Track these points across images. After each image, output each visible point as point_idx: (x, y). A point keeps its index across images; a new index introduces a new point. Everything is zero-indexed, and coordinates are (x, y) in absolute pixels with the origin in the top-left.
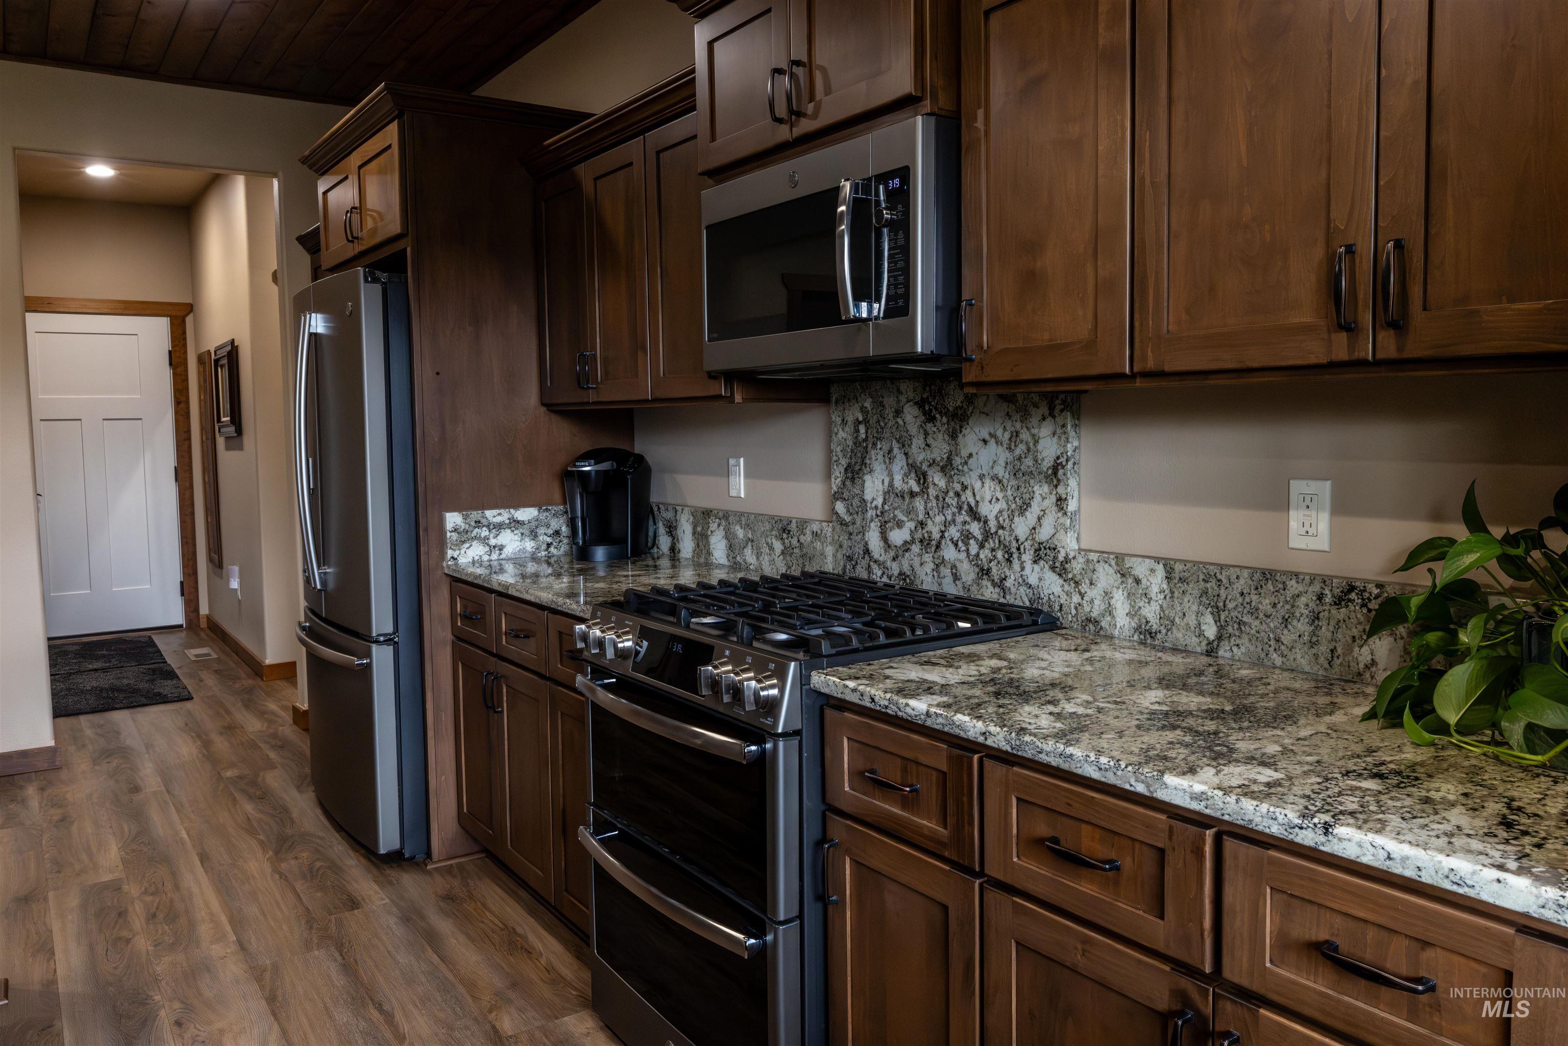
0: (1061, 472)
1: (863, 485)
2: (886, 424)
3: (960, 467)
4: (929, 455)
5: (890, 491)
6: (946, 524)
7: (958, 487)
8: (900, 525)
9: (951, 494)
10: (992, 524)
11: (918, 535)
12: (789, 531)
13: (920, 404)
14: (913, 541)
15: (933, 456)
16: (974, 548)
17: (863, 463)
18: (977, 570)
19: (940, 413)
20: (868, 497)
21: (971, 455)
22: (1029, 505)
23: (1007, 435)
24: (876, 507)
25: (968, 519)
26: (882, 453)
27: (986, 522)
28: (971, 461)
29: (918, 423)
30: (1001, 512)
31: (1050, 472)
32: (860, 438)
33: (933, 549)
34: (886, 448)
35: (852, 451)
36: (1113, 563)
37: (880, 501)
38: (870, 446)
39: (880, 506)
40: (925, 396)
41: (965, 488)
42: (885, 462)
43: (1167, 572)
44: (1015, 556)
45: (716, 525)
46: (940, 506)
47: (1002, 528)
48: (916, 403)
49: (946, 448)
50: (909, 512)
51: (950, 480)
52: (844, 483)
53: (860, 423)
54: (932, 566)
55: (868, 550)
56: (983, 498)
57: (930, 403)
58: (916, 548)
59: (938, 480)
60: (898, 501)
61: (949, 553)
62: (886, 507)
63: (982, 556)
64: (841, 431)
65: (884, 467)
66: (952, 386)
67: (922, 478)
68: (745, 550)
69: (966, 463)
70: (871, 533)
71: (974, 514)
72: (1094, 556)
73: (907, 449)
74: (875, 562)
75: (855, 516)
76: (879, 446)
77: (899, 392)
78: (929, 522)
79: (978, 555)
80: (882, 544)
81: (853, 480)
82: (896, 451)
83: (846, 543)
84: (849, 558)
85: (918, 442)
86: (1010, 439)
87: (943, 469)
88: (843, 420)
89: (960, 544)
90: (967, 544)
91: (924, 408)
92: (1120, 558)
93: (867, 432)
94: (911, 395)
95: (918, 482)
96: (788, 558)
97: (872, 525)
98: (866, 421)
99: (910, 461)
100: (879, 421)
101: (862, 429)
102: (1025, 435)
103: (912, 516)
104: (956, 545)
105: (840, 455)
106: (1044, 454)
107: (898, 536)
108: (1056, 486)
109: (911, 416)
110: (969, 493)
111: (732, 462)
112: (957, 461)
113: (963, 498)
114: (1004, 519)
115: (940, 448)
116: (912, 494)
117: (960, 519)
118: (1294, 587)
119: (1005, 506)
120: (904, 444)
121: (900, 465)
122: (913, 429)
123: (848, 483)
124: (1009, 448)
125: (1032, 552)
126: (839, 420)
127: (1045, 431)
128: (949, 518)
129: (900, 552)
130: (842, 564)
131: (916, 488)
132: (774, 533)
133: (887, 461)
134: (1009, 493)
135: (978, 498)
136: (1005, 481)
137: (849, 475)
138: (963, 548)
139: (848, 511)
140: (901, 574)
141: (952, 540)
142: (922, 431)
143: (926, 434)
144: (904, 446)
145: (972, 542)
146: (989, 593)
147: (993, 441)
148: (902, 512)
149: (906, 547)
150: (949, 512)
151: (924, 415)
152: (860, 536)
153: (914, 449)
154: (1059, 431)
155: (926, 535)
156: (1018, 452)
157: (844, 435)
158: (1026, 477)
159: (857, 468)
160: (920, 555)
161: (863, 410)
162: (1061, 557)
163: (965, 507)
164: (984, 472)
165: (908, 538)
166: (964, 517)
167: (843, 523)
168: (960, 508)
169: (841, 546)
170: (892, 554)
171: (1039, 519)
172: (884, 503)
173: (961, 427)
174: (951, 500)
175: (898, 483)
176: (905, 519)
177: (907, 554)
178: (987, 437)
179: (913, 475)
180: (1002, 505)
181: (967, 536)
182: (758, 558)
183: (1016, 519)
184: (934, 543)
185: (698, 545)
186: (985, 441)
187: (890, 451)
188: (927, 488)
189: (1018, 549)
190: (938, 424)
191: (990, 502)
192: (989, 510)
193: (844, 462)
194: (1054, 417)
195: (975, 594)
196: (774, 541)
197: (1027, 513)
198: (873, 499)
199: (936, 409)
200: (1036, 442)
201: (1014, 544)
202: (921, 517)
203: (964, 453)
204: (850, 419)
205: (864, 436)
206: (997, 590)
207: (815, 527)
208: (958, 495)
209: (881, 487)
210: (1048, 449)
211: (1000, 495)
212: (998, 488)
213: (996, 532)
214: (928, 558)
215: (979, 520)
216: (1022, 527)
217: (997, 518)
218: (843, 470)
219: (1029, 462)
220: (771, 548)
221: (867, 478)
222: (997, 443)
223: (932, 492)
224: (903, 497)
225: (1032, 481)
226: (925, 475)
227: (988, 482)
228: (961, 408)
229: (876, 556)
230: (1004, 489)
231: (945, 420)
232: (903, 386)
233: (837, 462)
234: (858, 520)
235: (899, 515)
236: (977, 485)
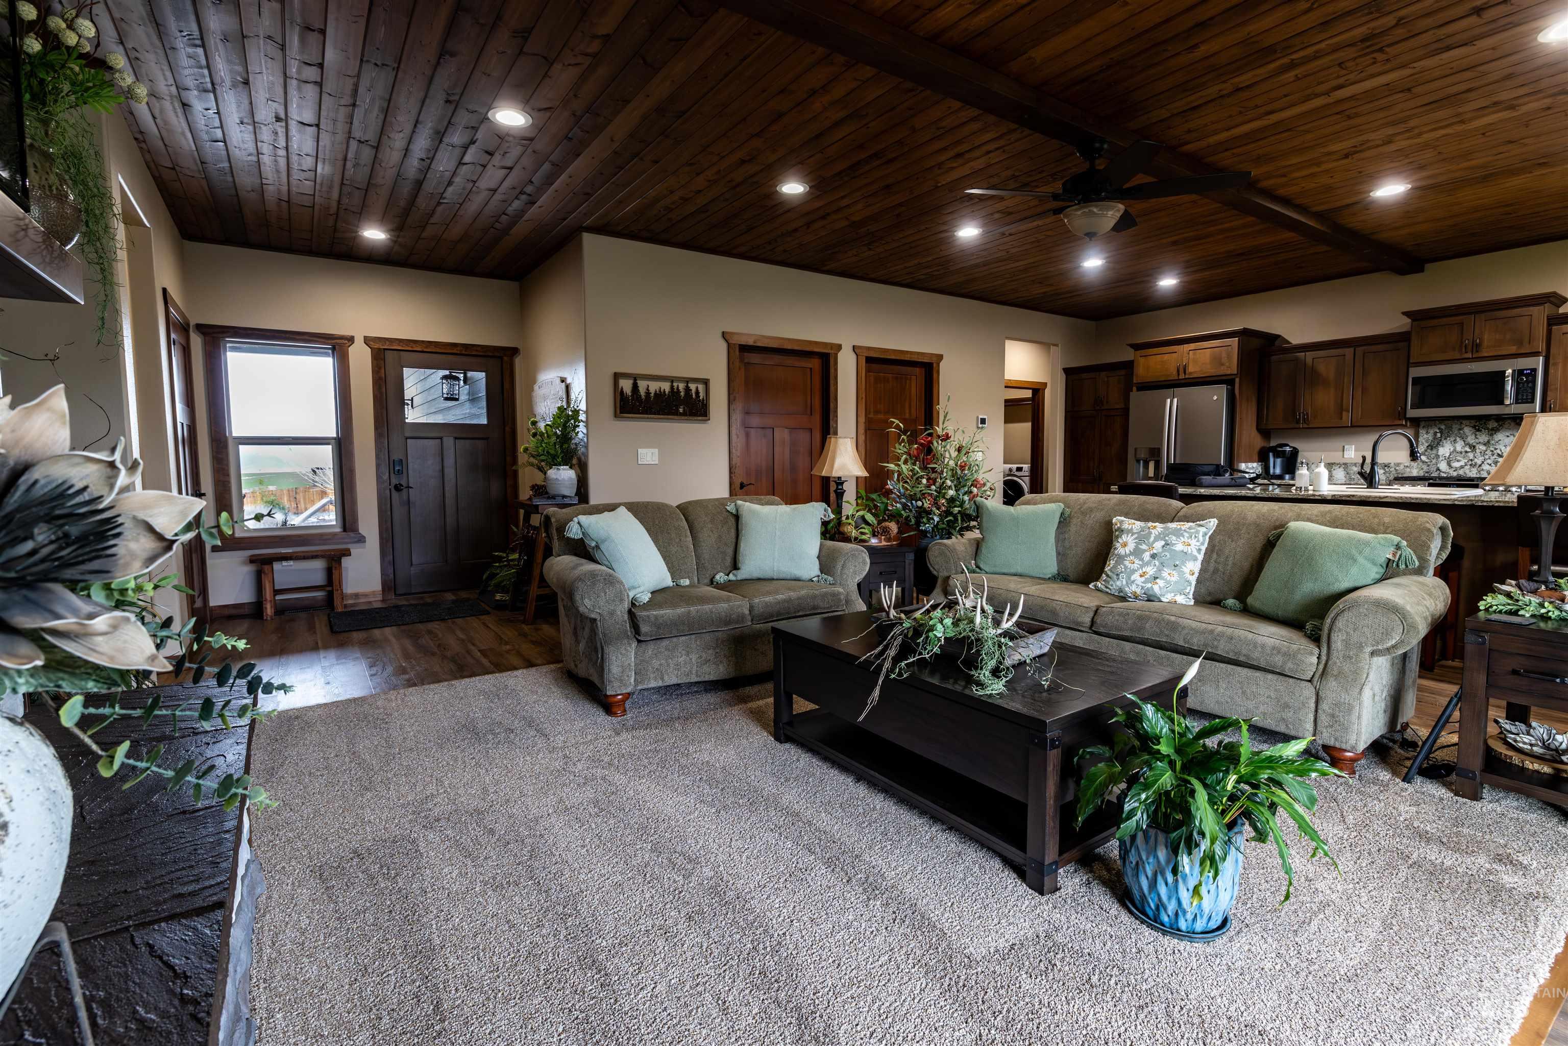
1: (1438, 451)
2: (1453, 433)
4: (1477, 441)
5: (1453, 452)
6: (1485, 459)
7: (1493, 449)
8: (1458, 461)
11: (1469, 463)
12: (1389, 467)
13: (1474, 427)
14: (1466, 465)
15: (1479, 441)
17: (1438, 444)
19: (1485, 429)
20: (1441, 453)
21: (1499, 440)
24: (1445, 457)
26: (1450, 441)
28: (1499, 442)
29: (1472, 432)
32: (1437, 437)
34: (1452, 439)
35: (1432, 441)
37: (1447, 455)
38: (1443, 439)
40: (1477, 426)
41: (1496, 449)
42: (1451, 443)
45: (1337, 467)
46: (1482, 455)
48: (1471, 427)
49: (1486, 439)
50: (1464, 457)
51: (1488, 447)
52: (1426, 450)
53: (1437, 432)
55: (1439, 469)
57: (1480, 428)
58: (1467, 467)
59: (1482, 447)
60: (1458, 454)
62: (1451, 456)
64: (1425, 435)
65: (1451, 445)
67: (1473, 448)
69: (1497, 442)
70: (1442, 465)
73: (1465, 439)
74: (1444, 472)
75: (1432, 460)
76: (1448, 439)
77: (1462, 425)
78: (1476, 459)
80: (1448, 467)
81: (1432, 449)
82: (1458, 440)
83: (1425, 467)
84: (1428, 471)
85: (1471, 437)
87: (1485, 445)
88: (1427, 432)
93: (1442, 435)
95: (1470, 448)
97: (1442, 462)
98: (1441, 432)
99: (1466, 443)
100: (1449, 432)
101: (1439, 435)
103: (1466, 458)
105: (1425, 442)
107: (1457, 464)
109: (1468, 430)
110: (1498, 450)
111: (1346, 447)
112: (1493, 442)
113: (1495, 452)
115: (1483, 439)
116: (1466, 452)
117: (1492, 458)
120: (1463, 438)
121: (1460, 444)
122: (1469, 434)
123: (1429, 450)
126: (1424, 432)
128: (1487, 458)
129: (1458, 469)
130: (1423, 473)
131: (1469, 450)
133: (1453, 443)
137: (1430, 448)
139: (1428, 458)
140: (1458, 475)
141: (1487, 464)
142: (1473, 434)
143: (1476, 435)
148: (1460, 457)
149: (1462, 467)
150: (1487, 456)
151: (1476, 429)
152: (1434, 465)
153: (1469, 439)
155: (1473, 463)
157: (1428, 437)
159: (1435, 445)
160: (1470, 469)
161: (1439, 429)
163: (1496, 454)
165: (1464, 465)
167: (1423, 462)
168: (1493, 455)
169: (1422, 468)
170: (1453, 469)
173: (1495, 433)
174: (1488, 452)
176: (1462, 459)
177: (1462, 469)
179: (1467, 447)
181: (1496, 462)
184: (1478, 465)
187: (1455, 440)
188: (1476, 450)
190: (1484, 432)
193: (1427, 444)
198: (1444, 454)
199: (1483, 428)
202: (1471, 458)
203: (1496, 440)
204: (1431, 431)
207: (1407, 464)
208: (1492, 451)
209: (1448, 451)
214: (1474, 470)
218: (1426, 447)
221: (1441, 449)
223: (1478, 451)
224: (1461, 453)
226: (1474, 447)
228: (1495, 427)
229: (1444, 470)
231: (1487, 431)
232: (1464, 422)
233: (1422, 444)
234: (1434, 461)
235: (1458, 458)
236: (1503, 448)
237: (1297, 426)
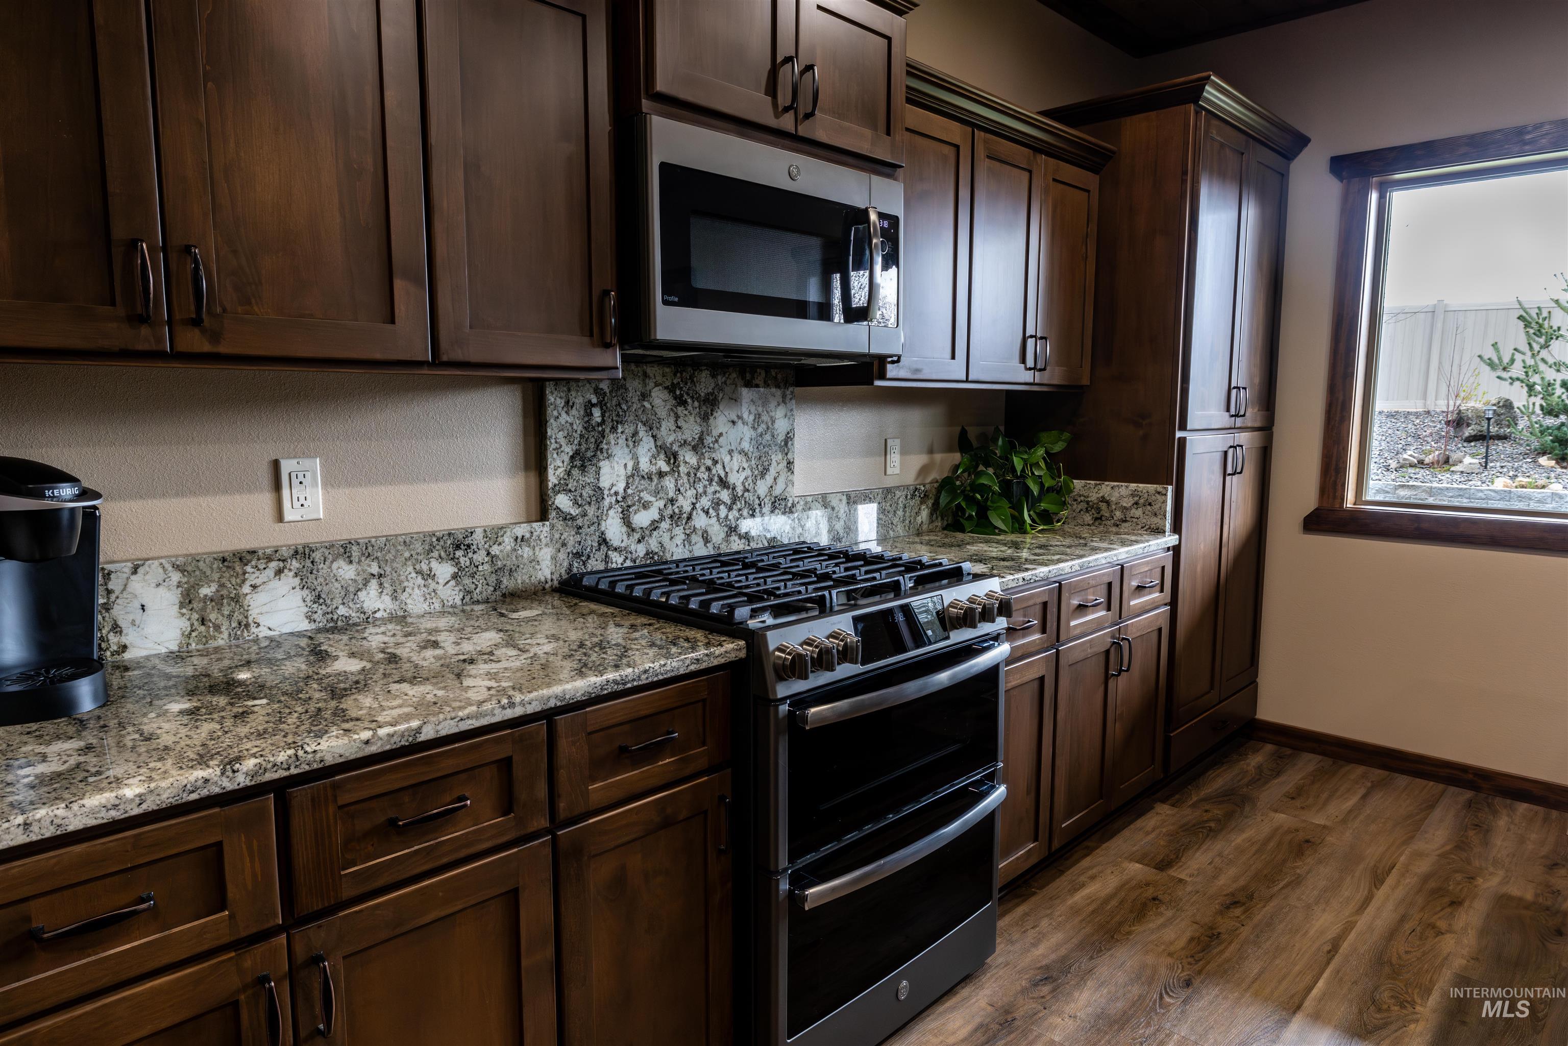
0: (790, 443)
1: (598, 473)
2: (629, 408)
3: (711, 445)
4: (680, 436)
5: (635, 474)
6: (697, 497)
7: (709, 463)
8: (646, 506)
9: (703, 469)
10: (739, 490)
11: (669, 512)
12: (469, 546)
13: (671, 389)
14: (662, 518)
15: (684, 437)
16: (723, 511)
17: (598, 448)
18: (726, 529)
19: (692, 398)
20: (605, 483)
21: (721, 435)
22: (768, 470)
23: (752, 417)
24: (616, 493)
25: (718, 488)
26: (624, 437)
27: (734, 489)
28: (721, 440)
29: (668, 407)
30: (746, 478)
31: (783, 443)
32: (593, 423)
33: (684, 522)
34: (629, 430)
35: (582, 436)
36: (820, 500)
37: (621, 487)
38: (607, 430)
39: (621, 491)
40: (675, 382)
41: (715, 462)
42: (627, 446)
43: (848, 499)
44: (757, 511)
45: (270, 572)
46: (692, 481)
47: (748, 491)
48: (666, 388)
49: (697, 429)
50: (656, 493)
51: (701, 456)
52: (569, 474)
53: (593, 405)
54: (683, 537)
55: (605, 540)
56: (731, 470)
57: (681, 389)
58: (665, 525)
59: (690, 458)
60: (645, 483)
61: (700, 521)
62: (630, 491)
63: (730, 517)
64: (564, 415)
65: (626, 450)
66: (704, 374)
67: (672, 457)
68: (362, 595)
69: (717, 441)
70: (609, 521)
71: (723, 483)
72: (809, 499)
73: (655, 432)
74: (616, 549)
75: (587, 507)
76: (620, 430)
77: (646, 375)
78: (680, 498)
79: (727, 516)
80: (624, 529)
81: (583, 468)
82: (642, 434)
83: (572, 539)
84: (578, 555)
85: (667, 425)
86: (754, 420)
87: (695, 449)
88: (567, 402)
89: (711, 511)
90: (717, 510)
91: (675, 393)
92: (824, 496)
93: (603, 416)
94: (659, 379)
95: (668, 463)
96: (467, 581)
97: (611, 512)
98: (601, 404)
99: (659, 444)
100: (619, 405)
101: (597, 413)
102: (765, 418)
103: (661, 495)
104: (707, 513)
105: (563, 441)
106: (779, 431)
107: (642, 519)
108: (787, 454)
109: (660, 399)
110: (719, 466)
111: (287, 466)
112: (709, 440)
113: (714, 472)
114: (749, 484)
115: (691, 429)
116: (661, 475)
117: (710, 490)
118: (898, 493)
119: (750, 473)
120: (652, 427)
121: (647, 447)
122: (662, 412)
123: (576, 472)
124: (754, 428)
125: (770, 505)
126: (560, 402)
127: (779, 413)
128: (701, 490)
129: (647, 532)
130: (566, 564)
131: (665, 468)
132: (435, 554)
133: (631, 444)
134: (753, 462)
135: (727, 470)
136: (750, 454)
137: (578, 463)
138: (714, 514)
139: (576, 503)
140: (647, 554)
141: (703, 510)
142: (672, 414)
143: (677, 417)
144: (651, 429)
145: (722, 507)
146: (737, 545)
147: (740, 422)
148: (650, 493)
149: (654, 526)
150: (701, 485)
151: (675, 398)
152: (592, 528)
153: (664, 431)
154: (789, 414)
155: (677, 511)
156: (760, 430)
157: (570, 420)
158: (767, 449)
159: (589, 454)
160: (670, 530)
161: (597, 391)
162: (789, 505)
163: (716, 479)
164: (733, 448)
165: (657, 517)
166: (715, 487)
167: (567, 518)
168: (711, 480)
169: (564, 545)
170: (637, 536)
171: (775, 479)
172: (627, 487)
173: (712, 410)
174: (703, 475)
175: (645, 465)
176: (653, 499)
177: (655, 533)
178: (735, 419)
179: (662, 456)
180: (748, 472)
181: (717, 504)
182: (395, 598)
183: (758, 482)
184: (685, 516)
185: (203, 621)
186: (734, 422)
187: (635, 434)
188: (679, 466)
189: (760, 505)
190: (690, 408)
191: (738, 472)
192: (736, 479)
193: (569, 450)
194: (785, 403)
195: (724, 549)
196: (434, 564)
197: (767, 476)
198: (613, 485)
199: (688, 394)
200: (773, 422)
201: (757, 502)
202: (671, 494)
203: (715, 433)
204: (579, 401)
205: (599, 420)
206: (743, 541)
207: (522, 530)
208: (709, 469)
209: (622, 472)
210: (781, 426)
211: (745, 465)
212: (744, 460)
213: (743, 495)
214: (679, 531)
215: (728, 488)
216: (762, 488)
217: (743, 483)
218: (567, 459)
219: (768, 437)
220: (429, 576)
221: (605, 465)
222: (743, 423)
223: (683, 469)
224: (650, 479)
225: (770, 452)
226: (675, 455)
227: (736, 456)
228: (712, 394)
229: (616, 543)
230: (749, 459)
231: (696, 404)
232: (651, 370)
233: (558, 450)
234: (591, 511)
235: (646, 497)
236: (727, 459)
237: (143, 338)
